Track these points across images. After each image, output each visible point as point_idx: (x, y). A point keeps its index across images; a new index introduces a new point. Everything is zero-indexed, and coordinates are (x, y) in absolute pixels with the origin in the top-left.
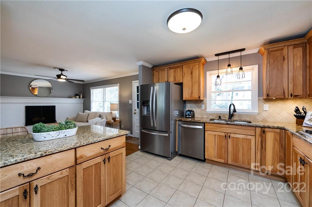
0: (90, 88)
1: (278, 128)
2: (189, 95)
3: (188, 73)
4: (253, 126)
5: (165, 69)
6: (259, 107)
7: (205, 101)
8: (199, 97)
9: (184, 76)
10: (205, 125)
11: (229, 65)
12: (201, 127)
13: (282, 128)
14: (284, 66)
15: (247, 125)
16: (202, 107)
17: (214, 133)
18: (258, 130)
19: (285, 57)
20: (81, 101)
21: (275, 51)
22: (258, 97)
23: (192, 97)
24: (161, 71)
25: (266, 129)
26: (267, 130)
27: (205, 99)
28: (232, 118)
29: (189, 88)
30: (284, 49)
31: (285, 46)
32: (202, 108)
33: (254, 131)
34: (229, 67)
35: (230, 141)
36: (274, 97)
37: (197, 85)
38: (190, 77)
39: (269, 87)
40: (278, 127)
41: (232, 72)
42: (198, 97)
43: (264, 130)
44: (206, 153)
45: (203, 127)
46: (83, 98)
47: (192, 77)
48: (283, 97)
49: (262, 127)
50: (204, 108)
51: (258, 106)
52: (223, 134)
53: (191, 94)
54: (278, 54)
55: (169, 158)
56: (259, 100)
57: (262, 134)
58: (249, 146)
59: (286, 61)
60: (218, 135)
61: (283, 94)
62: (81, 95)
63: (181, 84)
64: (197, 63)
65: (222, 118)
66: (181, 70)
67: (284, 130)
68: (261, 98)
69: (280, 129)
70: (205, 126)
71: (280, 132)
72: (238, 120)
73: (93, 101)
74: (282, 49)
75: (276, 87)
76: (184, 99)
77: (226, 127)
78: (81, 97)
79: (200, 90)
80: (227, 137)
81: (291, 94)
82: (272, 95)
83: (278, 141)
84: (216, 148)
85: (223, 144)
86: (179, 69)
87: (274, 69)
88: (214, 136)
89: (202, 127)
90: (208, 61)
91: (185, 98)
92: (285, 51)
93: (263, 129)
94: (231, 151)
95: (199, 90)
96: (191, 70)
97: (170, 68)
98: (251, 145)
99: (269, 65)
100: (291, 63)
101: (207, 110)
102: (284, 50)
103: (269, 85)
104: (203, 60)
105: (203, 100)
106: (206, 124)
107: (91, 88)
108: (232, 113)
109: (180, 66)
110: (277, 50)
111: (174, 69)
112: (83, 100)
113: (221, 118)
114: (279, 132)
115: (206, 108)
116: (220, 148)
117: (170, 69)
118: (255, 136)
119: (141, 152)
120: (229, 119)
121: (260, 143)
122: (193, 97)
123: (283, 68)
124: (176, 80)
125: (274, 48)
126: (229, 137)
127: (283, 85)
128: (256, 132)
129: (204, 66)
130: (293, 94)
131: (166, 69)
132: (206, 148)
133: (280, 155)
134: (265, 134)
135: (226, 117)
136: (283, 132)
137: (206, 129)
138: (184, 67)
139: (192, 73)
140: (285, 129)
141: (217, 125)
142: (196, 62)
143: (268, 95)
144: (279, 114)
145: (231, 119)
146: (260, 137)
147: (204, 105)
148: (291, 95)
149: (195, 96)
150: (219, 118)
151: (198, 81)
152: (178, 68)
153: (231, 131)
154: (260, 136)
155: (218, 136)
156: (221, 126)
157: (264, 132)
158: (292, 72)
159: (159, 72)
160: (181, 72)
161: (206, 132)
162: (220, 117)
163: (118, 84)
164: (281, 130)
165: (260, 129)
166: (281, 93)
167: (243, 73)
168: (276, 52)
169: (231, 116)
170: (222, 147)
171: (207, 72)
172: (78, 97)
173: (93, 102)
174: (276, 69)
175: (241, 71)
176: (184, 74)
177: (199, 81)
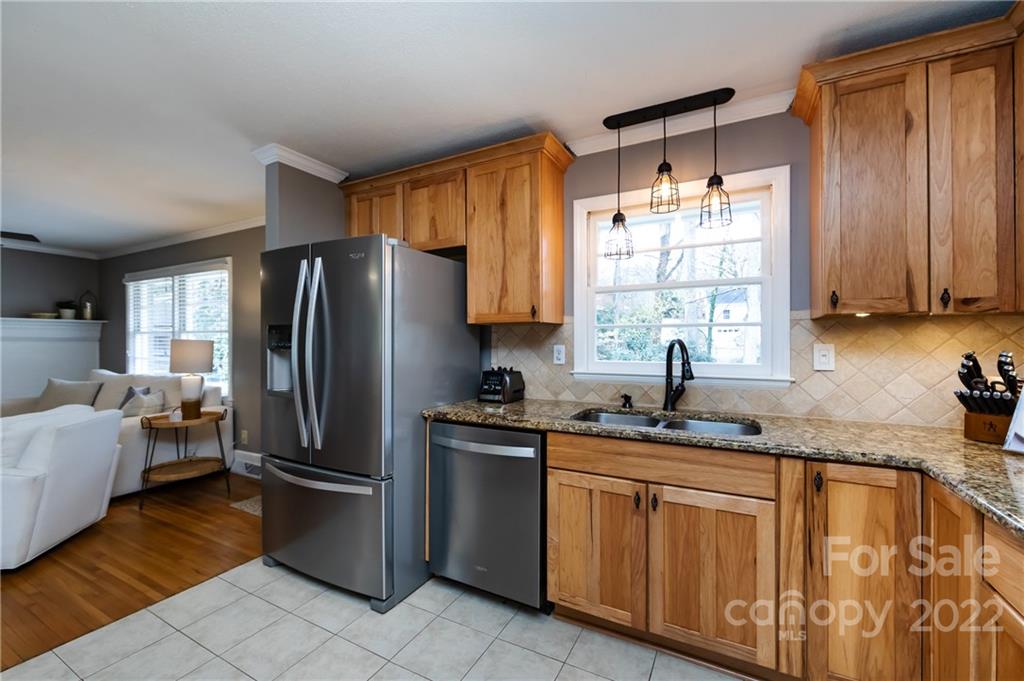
0: (124, 277)
1: (886, 464)
2: (492, 301)
3: (489, 205)
4: (768, 454)
5: (394, 187)
6: (796, 354)
7: (565, 328)
8: (534, 312)
9: (472, 219)
10: (548, 440)
11: (665, 168)
12: (528, 452)
13: (911, 465)
14: (910, 158)
15: (735, 445)
16: (556, 355)
17: (587, 481)
18: (792, 472)
19: (915, 115)
20: (90, 329)
21: (866, 90)
22: (791, 309)
23: (506, 309)
24: (381, 197)
25: (830, 465)
26: (832, 470)
27: (567, 319)
28: (681, 407)
29: (492, 268)
30: (908, 78)
31: (913, 62)
32: (556, 362)
33: (773, 476)
34: (665, 178)
35: (658, 520)
36: (862, 309)
37: (525, 255)
38: (496, 220)
39: (838, 262)
40: (890, 458)
41: (676, 201)
42: (528, 310)
43: (817, 474)
44: (551, 578)
45: (536, 452)
46: (96, 316)
47: (504, 223)
48: (903, 307)
49: (807, 459)
50: (563, 361)
51: (791, 349)
52: (626, 488)
53: (501, 298)
54: (881, 101)
55: (379, 603)
56: (794, 323)
57: (809, 492)
58: (747, 551)
59: (920, 135)
60: (602, 492)
61: (903, 293)
62: (88, 304)
63: (458, 254)
64: (525, 159)
65: (638, 404)
66: (457, 190)
67: (917, 476)
68: (805, 314)
69: (897, 468)
70: (548, 448)
71: (900, 483)
72: (705, 416)
73: (138, 330)
74: (901, 80)
75: (874, 260)
76: (471, 320)
77: (639, 455)
78: (88, 311)
79: (538, 277)
80: (645, 502)
81: (946, 290)
82: (854, 299)
83: (886, 532)
84: (597, 556)
85: (627, 532)
86: (449, 184)
87: (860, 174)
88: (585, 493)
89: (532, 450)
90: (579, 153)
91: (477, 315)
92: (914, 89)
93: (817, 467)
94: (663, 574)
95: (535, 276)
96: (500, 189)
97: (416, 185)
98: (755, 546)
99: (838, 155)
100: (941, 144)
101: (576, 370)
102: (907, 83)
103: (838, 252)
104: (549, 145)
105: (561, 325)
106: (550, 438)
107: (127, 275)
108: (676, 382)
109: (454, 173)
110: (878, 86)
111: (432, 188)
112: (99, 328)
113: (631, 406)
114: (894, 484)
115: (573, 358)
116: (613, 554)
117: (416, 189)
118: (777, 500)
119: (265, 564)
120: (665, 408)
121: (800, 536)
122: (511, 309)
123: (904, 167)
124: (440, 238)
125: (862, 74)
126: (655, 500)
127: (907, 249)
128: (783, 481)
129: (565, 176)
130: (950, 292)
131: (399, 189)
132: (551, 554)
133: (900, 601)
134: (822, 494)
135: (653, 401)
136: (915, 485)
137: (550, 463)
138: (471, 174)
139: (503, 204)
140: (923, 472)
141: (597, 441)
142: (521, 153)
143: (834, 301)
144: (883, 387)
145: (674, 409)
146: (800, 507)
147: (562, 348)
148: (942, 299)
149: (517, 307)
150: (624, 406)
151: (528, 239)
152: (446, 182)
153: (665, 473)
154: (797, 501)
155: (606, 496)
156: (620, 450)
157: (819, 483)
158: (947, 186)
159: (371, 200)
160: (461, 201)
161: (552, 473)
162: (627, 399)
163: (229, 259)
164: (905, 475)
165: (800, 465)
166: (897, 290)
167: (725, 199)
168: (869, 92)
169: (675, 395)
170: (623, 549)
171: (575, 202)
172: (69, 312)
173: (138, 336)
174: (870, 176)
175: (715, 194)
176: (470, 210)
177: (534, 239)
